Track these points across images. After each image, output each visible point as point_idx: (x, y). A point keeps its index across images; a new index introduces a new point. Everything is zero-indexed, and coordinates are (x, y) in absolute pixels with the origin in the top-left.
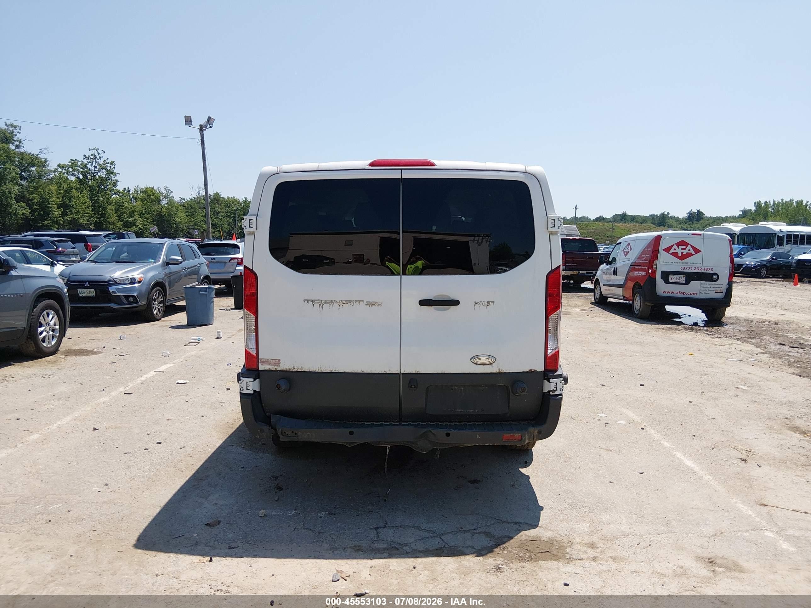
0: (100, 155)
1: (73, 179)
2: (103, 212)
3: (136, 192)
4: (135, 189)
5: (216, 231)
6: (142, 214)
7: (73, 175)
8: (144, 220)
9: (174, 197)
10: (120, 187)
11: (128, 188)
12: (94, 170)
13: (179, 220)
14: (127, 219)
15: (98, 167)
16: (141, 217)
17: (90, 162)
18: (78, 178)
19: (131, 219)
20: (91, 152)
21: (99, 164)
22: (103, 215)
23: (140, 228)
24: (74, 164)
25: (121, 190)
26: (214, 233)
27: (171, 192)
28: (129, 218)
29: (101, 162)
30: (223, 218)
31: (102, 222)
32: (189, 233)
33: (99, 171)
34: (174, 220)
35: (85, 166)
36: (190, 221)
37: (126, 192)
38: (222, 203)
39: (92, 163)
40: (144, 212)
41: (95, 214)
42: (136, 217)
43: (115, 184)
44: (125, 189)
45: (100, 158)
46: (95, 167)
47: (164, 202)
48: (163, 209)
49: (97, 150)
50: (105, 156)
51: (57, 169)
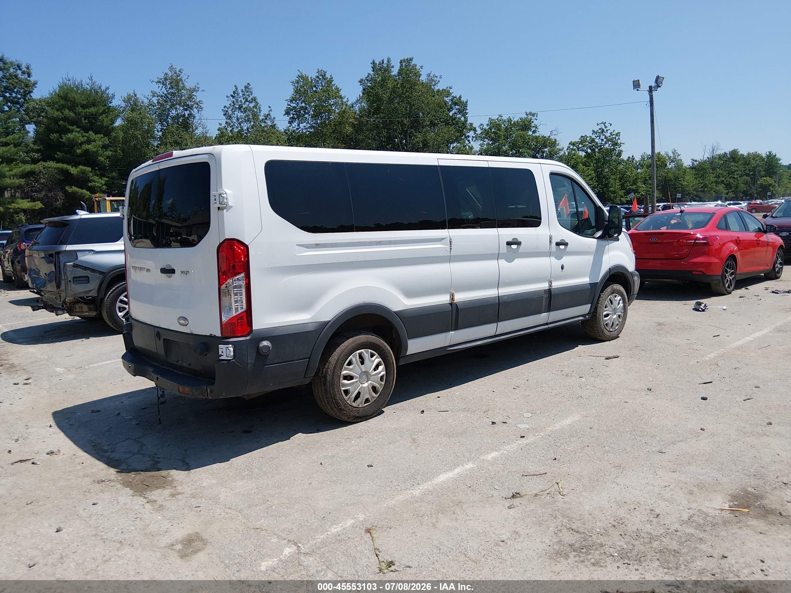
0: (607, 129)
1: (583, 154)
2: (607, 182)
3: (643, 159)
4: (642, 157)
5: (730, 192)
6: (646, 180)
7: (582, 150)
8: (647, 187)
9: (681, 160)
10: (624, 157)
11: (633, 156)
12: (601, 143)
13: (686, 183)
14: (630, 187)
15: (605, 140)
16: (644, 184)
17: (598, 136)
18: (586, 152)
19: (634, 186)
20: (599, 127)
21: (606, 137)
22: (606, 186)
23: (642, 195)
24: (583, 139)
25: (625, 159)
26: (727, 194)
27: (679, 155)
28: (632, 186)
29: (608, 135)
30: (740, 177)
31: (604, 192)
32: (697, 196)
33: (606, 143)
34: (680, 184)
35: (593, 140)
36: (699, 183)
37: (631, 160)
38: (739, 160)
39: (600, 137)
40: (648, 178)
41: (598, 185)
42: (640, 184)
43: (620, 154)
44: (629, 157)
45: (607, 131)
46: (602, 140)
47: (670, 166)
48: (669, 174)
49: (604, 124)
50: (611, 129)
51: (569, 147)
